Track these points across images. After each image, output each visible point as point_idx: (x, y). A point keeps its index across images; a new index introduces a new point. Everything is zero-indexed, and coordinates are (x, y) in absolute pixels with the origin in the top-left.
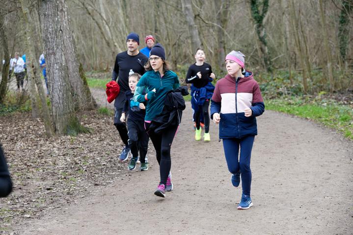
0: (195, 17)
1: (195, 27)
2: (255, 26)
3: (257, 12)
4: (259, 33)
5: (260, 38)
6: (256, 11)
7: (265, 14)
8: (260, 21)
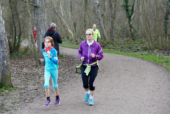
0: (102, 16)
1: (102, 20)
2: (128, 20)
3: (129, 14)
4: (129, 23)
5: (130, 25)
7: (132, 15)
8: (130, 18)
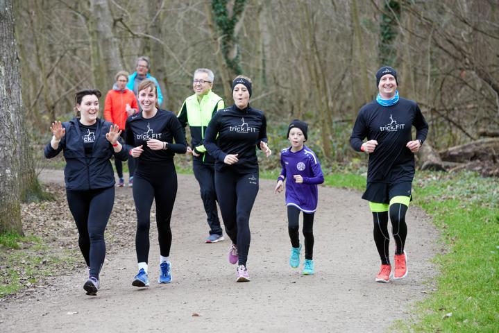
0: (115, 24)
1: (115, 43)
2: (220, 39)
3: (224, 14)
4: (226, 52)
5: (228, 62)
6: (222, 10)
7: (238, 17)
8: (228, 29)
